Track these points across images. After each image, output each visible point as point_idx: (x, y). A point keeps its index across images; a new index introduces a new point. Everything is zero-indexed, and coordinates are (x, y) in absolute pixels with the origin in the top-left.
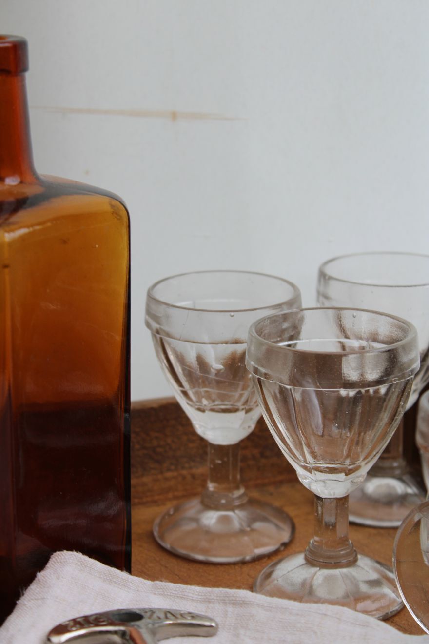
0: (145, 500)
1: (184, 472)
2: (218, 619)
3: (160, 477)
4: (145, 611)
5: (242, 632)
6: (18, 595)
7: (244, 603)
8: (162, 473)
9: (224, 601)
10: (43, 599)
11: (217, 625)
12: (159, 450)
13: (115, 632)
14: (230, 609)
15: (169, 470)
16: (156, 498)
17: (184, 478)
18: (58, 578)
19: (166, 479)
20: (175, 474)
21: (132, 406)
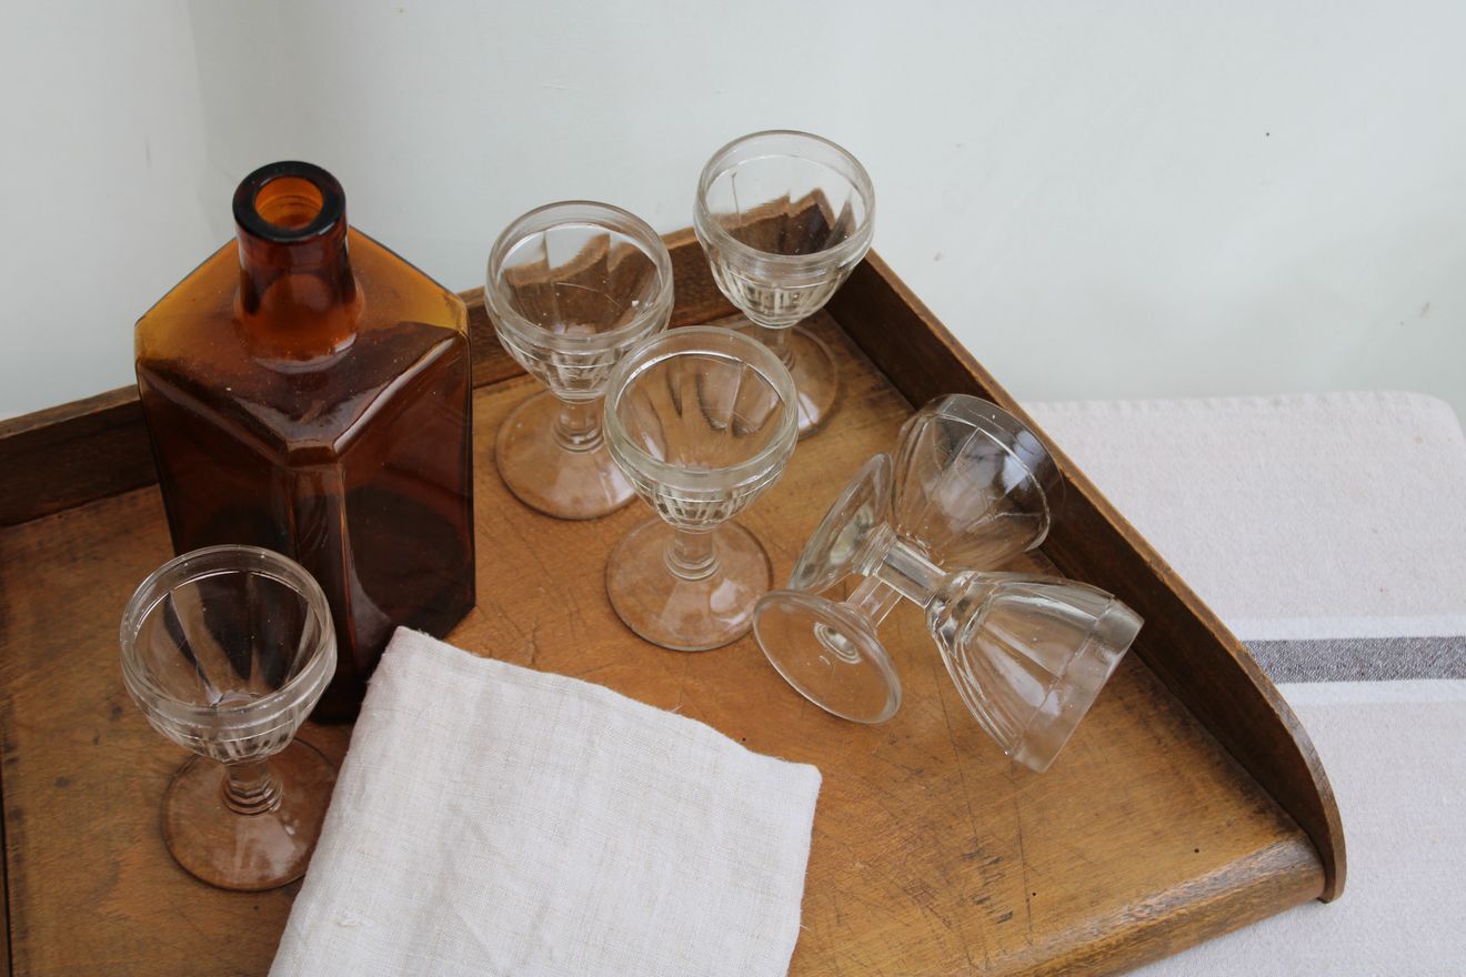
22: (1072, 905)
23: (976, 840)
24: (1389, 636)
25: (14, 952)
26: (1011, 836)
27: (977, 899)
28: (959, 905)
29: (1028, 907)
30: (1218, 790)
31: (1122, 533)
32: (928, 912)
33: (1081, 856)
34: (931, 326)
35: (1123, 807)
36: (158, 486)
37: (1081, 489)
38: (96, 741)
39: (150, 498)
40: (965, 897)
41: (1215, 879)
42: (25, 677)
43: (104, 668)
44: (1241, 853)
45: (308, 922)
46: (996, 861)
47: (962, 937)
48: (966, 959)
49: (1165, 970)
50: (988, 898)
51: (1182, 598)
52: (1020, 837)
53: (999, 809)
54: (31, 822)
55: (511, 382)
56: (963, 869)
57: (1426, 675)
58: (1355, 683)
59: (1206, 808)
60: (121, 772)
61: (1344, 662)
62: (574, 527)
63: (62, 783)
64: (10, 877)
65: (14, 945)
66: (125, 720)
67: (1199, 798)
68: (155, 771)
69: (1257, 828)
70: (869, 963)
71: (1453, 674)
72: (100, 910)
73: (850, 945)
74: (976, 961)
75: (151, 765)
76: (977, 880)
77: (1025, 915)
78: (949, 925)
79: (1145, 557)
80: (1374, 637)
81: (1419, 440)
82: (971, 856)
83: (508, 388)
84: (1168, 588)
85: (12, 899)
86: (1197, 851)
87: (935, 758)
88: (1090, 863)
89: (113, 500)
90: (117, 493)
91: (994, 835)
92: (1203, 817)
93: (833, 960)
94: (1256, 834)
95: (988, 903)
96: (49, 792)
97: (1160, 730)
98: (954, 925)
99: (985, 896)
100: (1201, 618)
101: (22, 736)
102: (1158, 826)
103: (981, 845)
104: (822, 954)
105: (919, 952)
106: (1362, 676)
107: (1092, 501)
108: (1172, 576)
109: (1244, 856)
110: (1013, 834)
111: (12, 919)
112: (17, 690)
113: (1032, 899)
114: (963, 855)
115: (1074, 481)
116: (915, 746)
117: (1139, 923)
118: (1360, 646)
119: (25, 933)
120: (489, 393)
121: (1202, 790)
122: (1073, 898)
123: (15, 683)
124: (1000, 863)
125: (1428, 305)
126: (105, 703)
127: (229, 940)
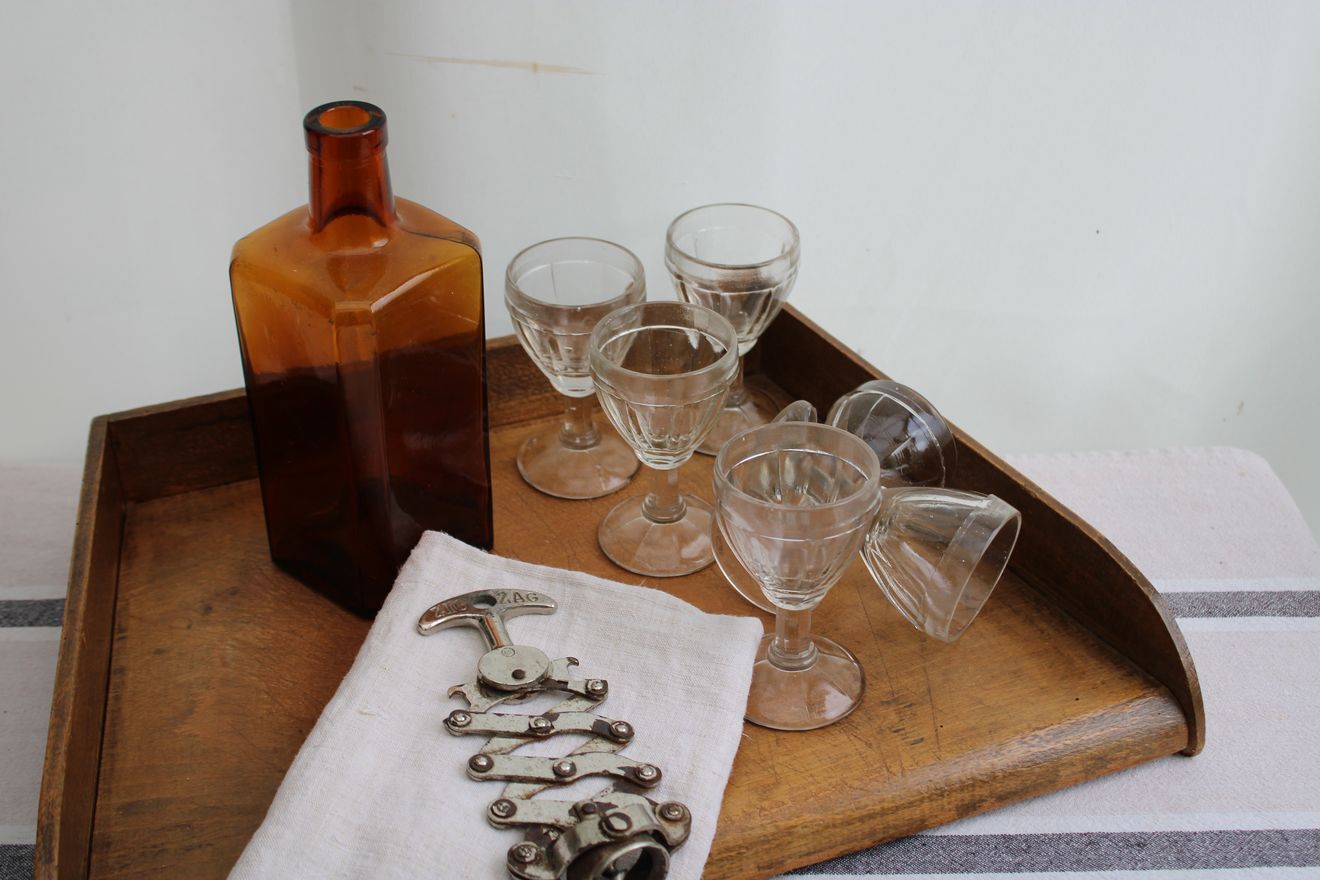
0: (512, 420)
1: (548, 395)
2: (557, 599)
3: (525, 400)
4: (497, 592)
5: (576, 612)
6: (394, 575)
7: (579, 585)
8: (527, 397)
9: (564, 581)
10: (416, 582)
11: (556, 605)
12: (525, 378)
13: (474, 618)
14: (568, 589)
15: (533, 394)
16: (523, 417)
17: (547, 399)
18: (428, 560)
19: (531, 402)
20: (539, 397)
21: (488, 346)
22: (973, 733)
23: (893, 693)
24: (1230, 590)
25: (104, 755)
26: (922, 690)
27: (894, 729)
28: (878, 733)
29: (937, 735)
30: (1093, 662)
31: (1002, 469)
32: (852, 738)
33: (980, 702)
34: (849, 355)
35: (1015, 672)
36: (258, 480)
37: (968, 444)
38: (189, 627)
39: (253, 486)
40: (883, 728)
41: (1094, 718)
42: (141, 589)
43: (201, 584)
44: (1114, 701)
45: (335, 709)
46: (909, 706)
47: (882, 754)
48: (885, 769)
49: (1058, 802)
50: (903, 729)
51: (1051, 506)
52: (929, 691)
53: (911, 673)
54: (131, 675)
55: (532, 422)
56: (882, 711)
57: (1262, 614)
58: (1204, 619)
59: (1084, 673)
60: (205, 646)
61: (1195, 604)
62: (574, 504)
63: (159, 652)
64: (108, 708)
65: (104, 751)
66: (213, 615)
67: (1077, 666)
68: (233, 646)
69: (1127, 685)
70: (802, 770)
71: (1285, 614)
72: (176, 731)
73: (787, 758)
74: (892, 769)
75: (230, 642)
76: (893, 718)
77: (934, 739)
78: (870, 746)
79: (1020, 483)
80: (1218, 590)
81: (1242, 474)
82: (888, 703)
83: (529, 425)
84: (1040, 501)
85: (108, 723)
86: (1077, 699)
87: (858, 642)
88: (989, 707)
89: (223, 487)
90: (227, 483)
91: (908, 689)
92: (1080, 678)
93: (773, 767)
94: (1126, 689)
95: (903, 732)
96: (148, 657)
97: (1043, 625)
98: (874, 746)
99: (901, 727)
100: (1068, 518)
101: (133, 623)
102: (1044, 684)
103: (896, 696)
104: (763, 765)
105: (845, 763)
106: (1210, 614)
107: (978, 451)
108: (1043, 493)
109: (1117, 703)
110: (923, 689)
111: (106, 735)
112: (133, 596)
113: (940, 729)
114: (883, 702)
115: (963, 440)
116: (842, 635)
117: (1032, 749)
118: (1207, 596)
119: (114, 744)
120: (515, 428)
121: (1079, 662)
122: (974, 729)
123: (133, 592)
124: (913, 707)
125: (1242, 404)
126: (200, 604)
127: (276, 751)
